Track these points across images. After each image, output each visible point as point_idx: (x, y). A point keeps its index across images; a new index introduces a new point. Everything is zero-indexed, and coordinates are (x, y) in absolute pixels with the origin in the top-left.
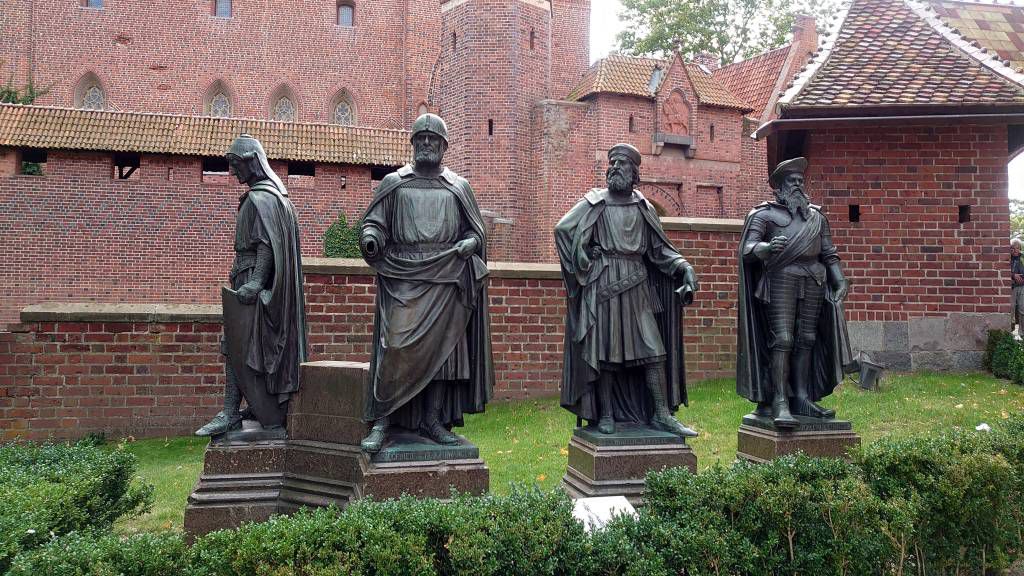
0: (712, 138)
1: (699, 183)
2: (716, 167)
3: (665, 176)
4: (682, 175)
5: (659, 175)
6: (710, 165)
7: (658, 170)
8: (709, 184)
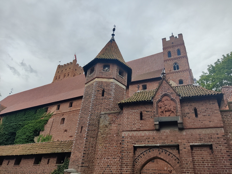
0: (196, 115)
1: (191, 144)
2: (204, 132)
3: (166, 141)
4: (178, 139)
5: (161, 141)
6: (198, 131)
7: (160, 138)
8: (200, 144)
